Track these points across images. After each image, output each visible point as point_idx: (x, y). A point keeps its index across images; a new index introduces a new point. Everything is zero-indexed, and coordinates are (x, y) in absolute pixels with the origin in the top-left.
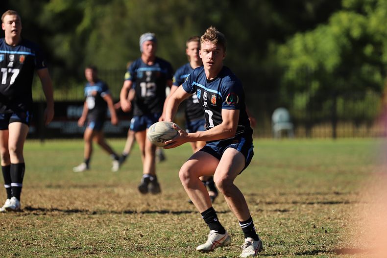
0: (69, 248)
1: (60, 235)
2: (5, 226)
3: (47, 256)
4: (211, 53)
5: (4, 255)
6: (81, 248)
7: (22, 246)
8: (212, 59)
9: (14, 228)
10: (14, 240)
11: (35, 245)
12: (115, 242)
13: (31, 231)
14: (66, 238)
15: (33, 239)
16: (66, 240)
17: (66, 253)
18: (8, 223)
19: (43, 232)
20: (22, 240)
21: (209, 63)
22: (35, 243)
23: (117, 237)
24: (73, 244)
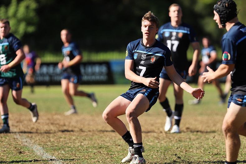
0: (213, 154)
1: (207, 146)
2: (172, 139)
3: (198, 159)
4: (148, 27)
5: (171, 158)
6: (221, 154)
7: (183, 152)
8: (148, 31)
9: (178, 140)
10: (177, 148)
11: (191, 152)
12: (242, 150)
13: (188, 143)
14: (211, 148)
15: (190, 148)
16: (211, 149)
17: (210, 157)
18: (174, 138)
19: (196, 144)
20: (183, 149)
21: (146, 33)
22: (191, 150)
23: (244, 147)
24: (215, 151)
